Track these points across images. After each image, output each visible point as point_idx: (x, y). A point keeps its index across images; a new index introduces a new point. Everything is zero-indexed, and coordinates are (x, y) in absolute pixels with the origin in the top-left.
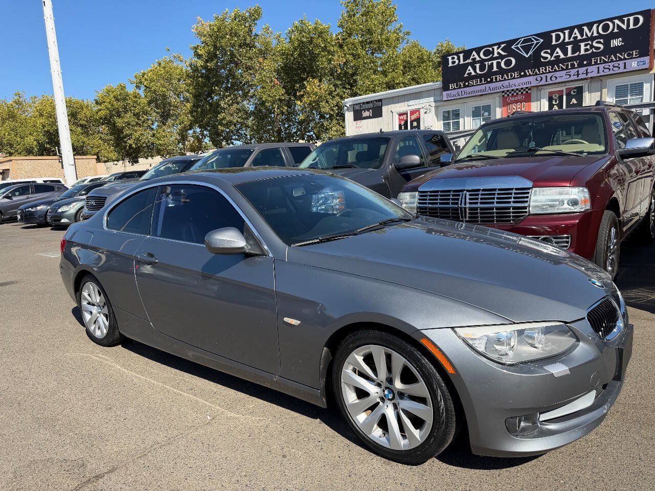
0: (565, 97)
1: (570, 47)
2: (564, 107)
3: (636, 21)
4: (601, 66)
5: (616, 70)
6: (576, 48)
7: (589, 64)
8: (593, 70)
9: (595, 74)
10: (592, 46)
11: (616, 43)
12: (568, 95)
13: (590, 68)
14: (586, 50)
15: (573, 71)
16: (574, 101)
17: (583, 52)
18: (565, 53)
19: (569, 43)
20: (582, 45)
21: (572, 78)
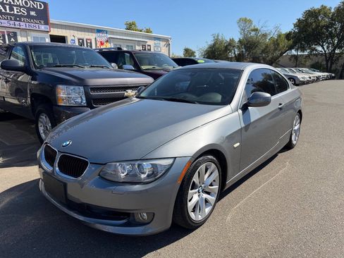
0: (6, 36)
1: (7, 7)
2: (7, 42)
3: (41, 6)
4: (27, 24)
5: (34, 28)
6: (11, 9)
7: (20, 21)
8: (23, 25)
9: (24, 27)
10: (21, 11)
11: (33, 13)
12: (8, 35)
13: (22, 23)
14: (17, 12)
15: (12, 22)
16: (12, 40)
17: (16, 13)
18: (5, 9)
19: (7, 4)
20: (15, 8)
21: (11, 26)
